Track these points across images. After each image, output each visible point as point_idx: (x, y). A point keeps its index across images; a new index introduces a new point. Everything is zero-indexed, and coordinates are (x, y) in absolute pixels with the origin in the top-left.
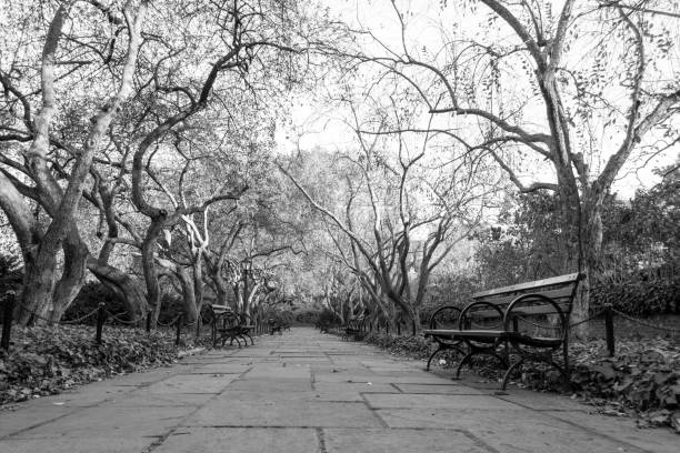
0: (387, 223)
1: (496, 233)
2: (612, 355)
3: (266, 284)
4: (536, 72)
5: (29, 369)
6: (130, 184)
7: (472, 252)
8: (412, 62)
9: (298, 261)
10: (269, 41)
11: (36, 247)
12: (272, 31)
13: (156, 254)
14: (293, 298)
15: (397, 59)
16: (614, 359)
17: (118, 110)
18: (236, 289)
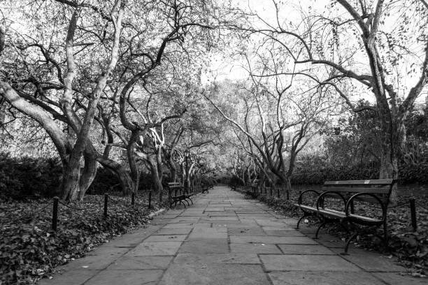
0: (269, 125)
1: (337, 131)
2: (415, 231)
3: (198, 162)
4: (362, 36)
5: (68, 242)
6: (118, 109)
7: (322, 141)
8: (283, 32)
9: (216, 149)
10: (195, 23)
11: (68, 156)
12: (197, 16)
13: (135, 149)
14: (214, 170)
15: (273, 30)
16: (416, 234)
17: (110, 75)
18: (181, 166)
